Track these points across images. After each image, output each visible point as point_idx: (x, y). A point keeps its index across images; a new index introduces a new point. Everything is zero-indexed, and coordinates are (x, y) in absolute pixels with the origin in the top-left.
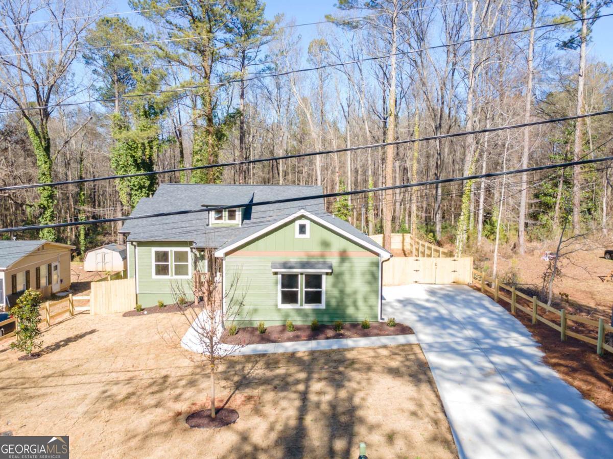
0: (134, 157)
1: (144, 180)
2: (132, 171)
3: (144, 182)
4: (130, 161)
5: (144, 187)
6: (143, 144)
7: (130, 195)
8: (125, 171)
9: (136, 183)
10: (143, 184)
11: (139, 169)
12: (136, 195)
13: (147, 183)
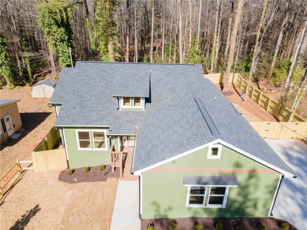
0: (55, 19)
1: (64, 36)
2: (55, 28)
3: (64, 37)
4: (53, 21)
5: (65, 40)
6: (61, 11)
7: (55, 45)
8: (49, 28)
9: (59, 38)
10: (63, 39)
11: (59, 27)
12: (60, 45)
13: (66, 38)
